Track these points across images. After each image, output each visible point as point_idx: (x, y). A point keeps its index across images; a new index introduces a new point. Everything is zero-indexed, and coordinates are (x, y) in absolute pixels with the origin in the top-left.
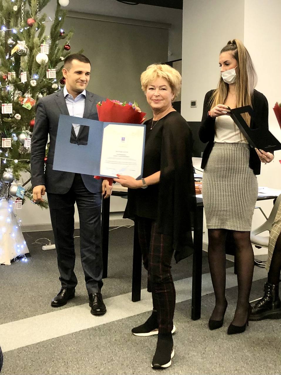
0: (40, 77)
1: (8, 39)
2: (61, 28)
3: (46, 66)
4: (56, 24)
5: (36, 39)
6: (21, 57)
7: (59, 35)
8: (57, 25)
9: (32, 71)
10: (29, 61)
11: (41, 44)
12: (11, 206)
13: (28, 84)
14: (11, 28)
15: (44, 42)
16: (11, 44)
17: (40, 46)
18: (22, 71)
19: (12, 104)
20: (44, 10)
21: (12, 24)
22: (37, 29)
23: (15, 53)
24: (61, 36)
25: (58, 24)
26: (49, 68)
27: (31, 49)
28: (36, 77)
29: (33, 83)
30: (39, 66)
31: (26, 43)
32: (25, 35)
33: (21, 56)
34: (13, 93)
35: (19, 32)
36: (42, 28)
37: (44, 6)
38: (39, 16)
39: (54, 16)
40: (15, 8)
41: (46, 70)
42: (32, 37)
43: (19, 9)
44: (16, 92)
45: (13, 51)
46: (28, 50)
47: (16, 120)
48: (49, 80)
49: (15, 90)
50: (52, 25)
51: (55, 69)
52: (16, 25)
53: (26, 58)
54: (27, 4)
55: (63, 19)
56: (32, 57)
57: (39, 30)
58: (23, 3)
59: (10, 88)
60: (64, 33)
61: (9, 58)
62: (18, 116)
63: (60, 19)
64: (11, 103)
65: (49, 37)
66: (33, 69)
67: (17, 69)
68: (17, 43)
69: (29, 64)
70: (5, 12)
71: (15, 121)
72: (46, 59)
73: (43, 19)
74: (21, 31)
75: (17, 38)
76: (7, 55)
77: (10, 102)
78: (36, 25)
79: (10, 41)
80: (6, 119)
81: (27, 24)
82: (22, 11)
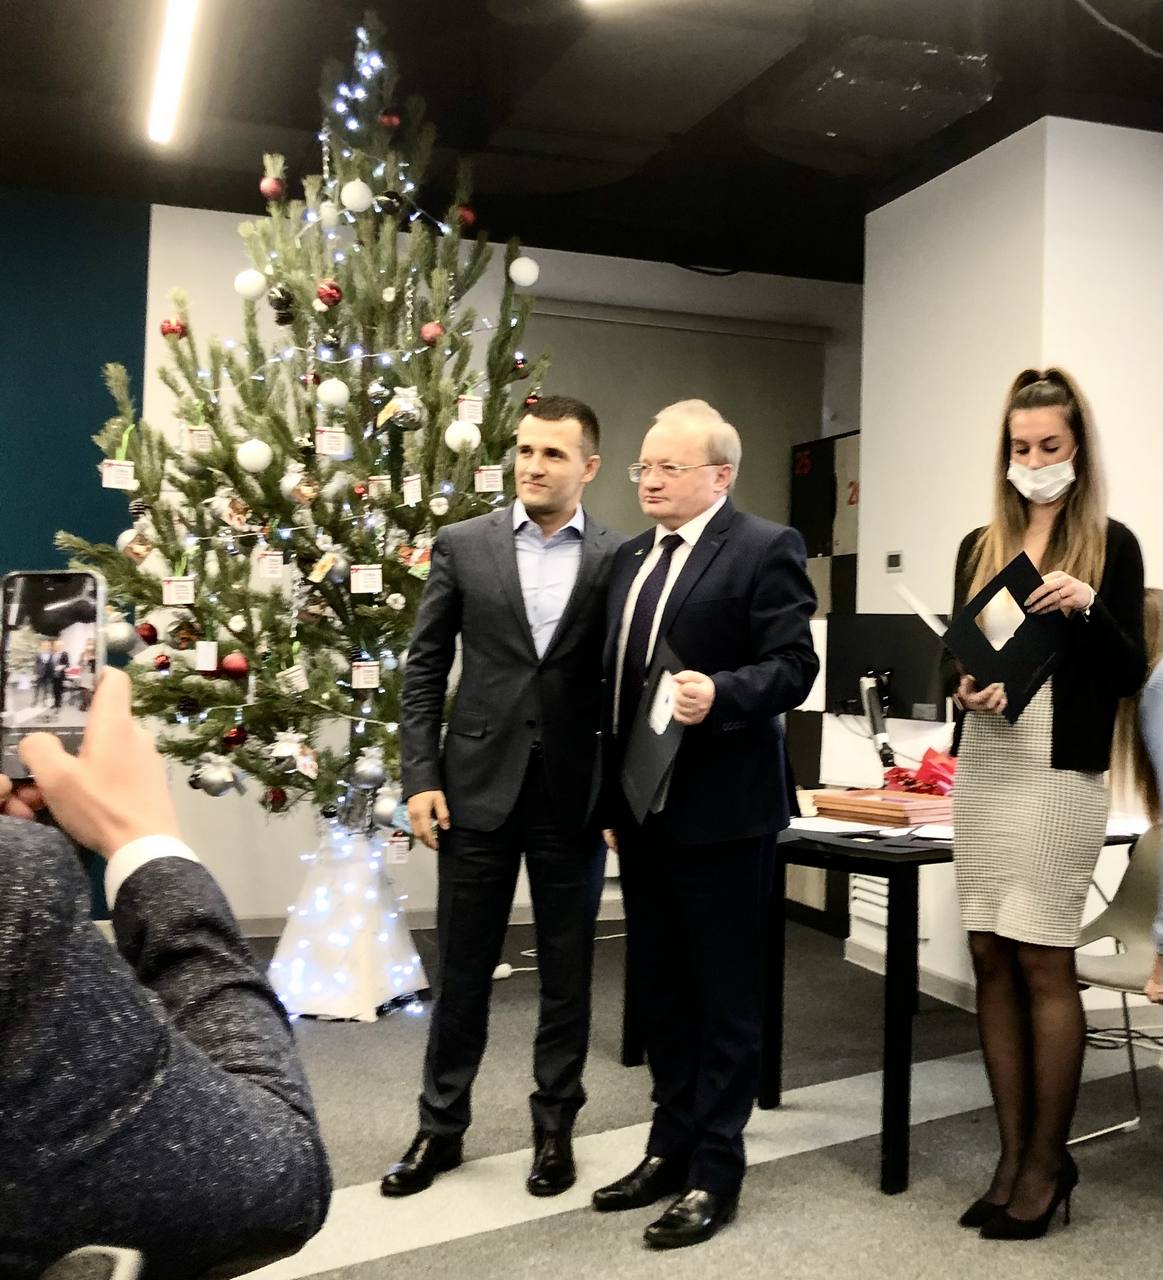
0: (457, 488)
1: (369, 381)
2: (515, 348)
3: (473, 458)
4: (502, 338)
5: (446, 382)
6: (407, 435)
7: (510, 367)
8: (505, 339)
9: (436, 474)
10: (428, 444)
11: (461, 397)
12: (378, 854)
13: (422, 509)
14: (379, 352)
15: (469, 391)
16: (377, 396)
17: (456, 402)
18: (408, 474)
19: (380, 566)
20: (469, 299)
21: (380, 339)
22: (448, 352)
23: (389, 423)
24: (515, 372)
25: (509, 338)
26: (483, 464)
27: (434, 409)
28: (447, 488)
29: (439, 506)
30: (454, 457)
31: (419, 392)
32: (416, 368)
33: (406, 429)
34: (383, 533)
35: (398, 362)
36: (461, 348)
37: (468, 287)
38: (455, 314)
39: (496, 313)
40: (389, 295)
41: (474, 470)
42: (433, 374)
43: (400, 297)
44: (394, 531)
45: (383, 418)
46: (426, 412)
47: (393, 610)
48: (483, 498)
49: (388, 526)
50: (491, 339)
51: (499, 467)
52: (392, 343)
53: (420, 434)
54: (422, 284)
55: (522, 321)
56: (434, 434)
57: (456, 355)
58: (410, 279)
59: (376, 520)
60: (524, 361)
61: (373, 437)
62: (397, 601)
63: (514, 322)
64: (377, 563)
65: (482, 373)
66: (437, 466)
67: (396, 467)
68: (393, 394)
69: (426, 453)
70: (361, 305)
71: (388, 614)
72: (475, 438)
73: (467, 324)
74: (405, 359)
75: (393, 381)
76: (366, 427)
77: (374, 562)
78: (446, 341)
79: (375, 388)
80: (363, 609)
81: (420, 340)
82: (408, 303)
